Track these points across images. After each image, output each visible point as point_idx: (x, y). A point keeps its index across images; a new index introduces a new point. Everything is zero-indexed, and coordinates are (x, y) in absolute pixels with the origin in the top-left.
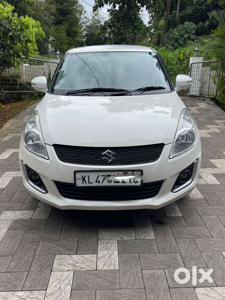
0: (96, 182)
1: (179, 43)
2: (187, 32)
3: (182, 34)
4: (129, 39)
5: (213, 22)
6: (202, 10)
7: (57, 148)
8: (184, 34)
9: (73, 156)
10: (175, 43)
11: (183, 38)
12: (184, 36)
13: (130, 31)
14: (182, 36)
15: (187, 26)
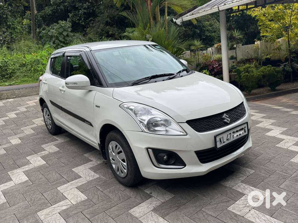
0: (227, 140)
1: (60, 41)
2: (65, 30)
3: (61, 32)
4: (5, 39)
5: (74, 20)
6: (61, 10)
7: (189, 124)
8: (62, 32)
9: (206, 126)
10: (56, 41)
11: (62, 35)
12: (63, 34)
13: (5, 31)
14: (61, 34)
15: (64, 25)
